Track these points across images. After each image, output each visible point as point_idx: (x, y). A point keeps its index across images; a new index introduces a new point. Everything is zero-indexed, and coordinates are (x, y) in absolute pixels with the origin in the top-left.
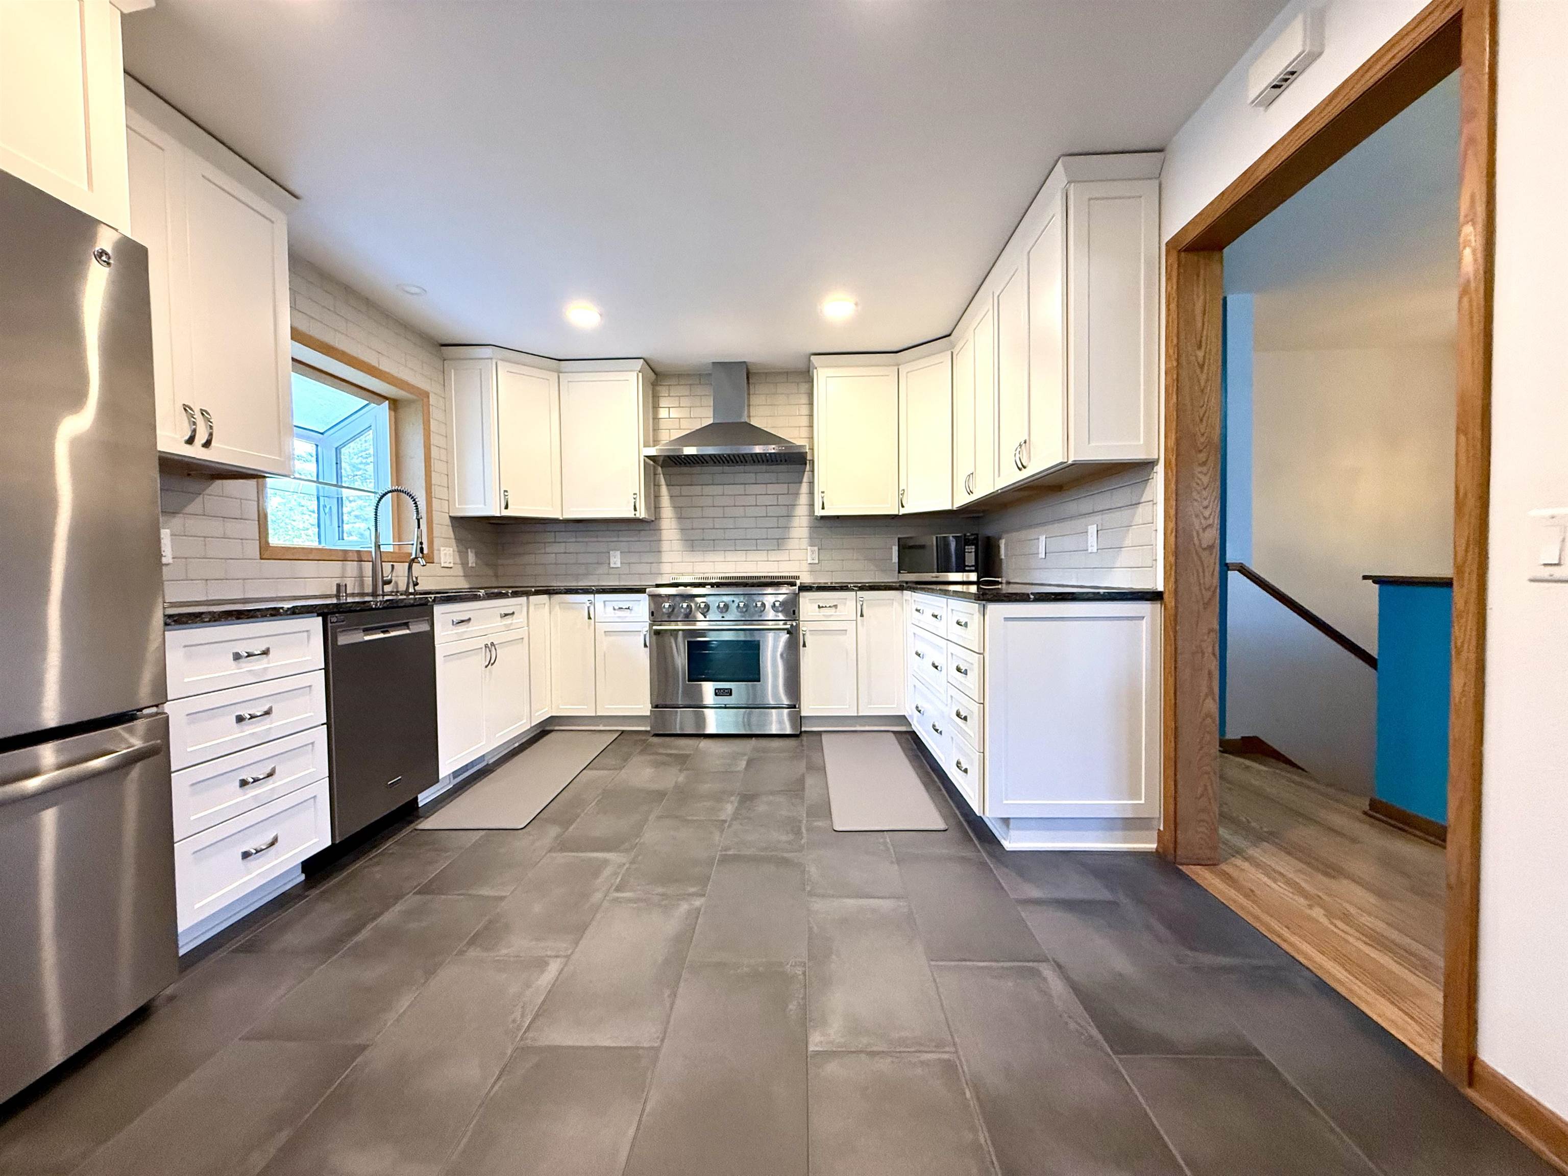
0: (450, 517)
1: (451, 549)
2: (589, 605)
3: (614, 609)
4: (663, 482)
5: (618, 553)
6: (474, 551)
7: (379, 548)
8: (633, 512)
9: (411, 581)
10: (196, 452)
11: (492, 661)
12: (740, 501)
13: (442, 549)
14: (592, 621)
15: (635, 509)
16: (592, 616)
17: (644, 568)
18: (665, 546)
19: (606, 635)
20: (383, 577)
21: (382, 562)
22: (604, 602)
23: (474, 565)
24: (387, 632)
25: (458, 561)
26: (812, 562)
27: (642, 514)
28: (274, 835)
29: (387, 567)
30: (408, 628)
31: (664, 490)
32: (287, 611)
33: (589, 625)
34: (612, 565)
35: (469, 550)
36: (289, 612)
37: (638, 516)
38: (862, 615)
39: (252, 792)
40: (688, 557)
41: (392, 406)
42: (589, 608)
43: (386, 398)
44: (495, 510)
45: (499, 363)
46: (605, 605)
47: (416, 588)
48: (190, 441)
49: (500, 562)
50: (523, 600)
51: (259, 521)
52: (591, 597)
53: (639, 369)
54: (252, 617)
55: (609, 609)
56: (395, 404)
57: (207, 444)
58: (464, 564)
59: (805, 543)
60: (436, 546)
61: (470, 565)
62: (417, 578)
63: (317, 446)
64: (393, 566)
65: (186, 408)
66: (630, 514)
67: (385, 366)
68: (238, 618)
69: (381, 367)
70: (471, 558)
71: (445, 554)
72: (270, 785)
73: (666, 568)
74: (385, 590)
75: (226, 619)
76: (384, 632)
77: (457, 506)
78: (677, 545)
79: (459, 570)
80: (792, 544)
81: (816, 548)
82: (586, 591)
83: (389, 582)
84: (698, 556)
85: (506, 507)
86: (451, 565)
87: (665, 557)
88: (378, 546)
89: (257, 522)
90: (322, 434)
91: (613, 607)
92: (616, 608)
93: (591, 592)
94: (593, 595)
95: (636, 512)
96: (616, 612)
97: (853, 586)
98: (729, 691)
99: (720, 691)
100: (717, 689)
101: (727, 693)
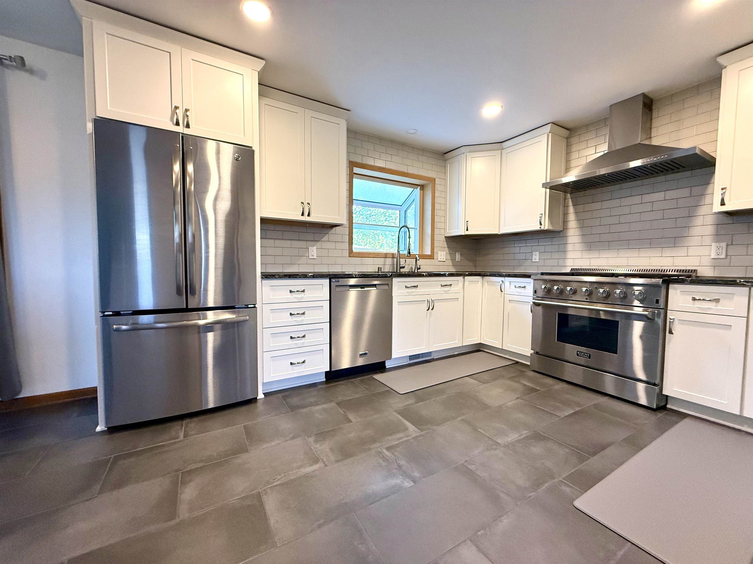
0: (445, 237)
1: (445, 252)
2: (501, 283)
3: (515, 287)
4: (570, 203)
6: (460, 253)
7: (399, 251)
8: (540, 226)
9: (416, 267)
10: (305, 218)
11: (431, 308)
12: (635, 209)
13: (439, 252)
14: (503, 293)
15: (541, 224)
16: (503, 290)
17: (555, 262)
18: (570, 247)
19: (510, 302)
20: (400, 265)
21: (400, 258)
22: (510, 282)
23: (459, 260)
24: (364, 288)
25: (449, 257)
26: (717, 257)
27: (546, 226)
28: (304, 359)
29: (402, 261)
30: (376, 288)
31: (571, 209)
32: (310, 276)
33: (501, 296)
34: (533, 261)
35: (457, 253)
36: (311, 277)
37: (542, 228)
39: (294, 342)
40: (586, 255)
41: (421, 189)
42: (501, 285)
43: (419, 185)
44: (462, 232)
45: (467, 154)
46: (510, 284)
47: (419, 270)
48: (303, 214)
49: (477, 259)
50: (461, 278)
51: (349, 242)
52: (502, 279)
53: (549, 131)
54: (295, 278)
55: (513, 287)
56: (422, 187)
57: (309, 215)
58: (453, 259)
59: (709, 240)
60: (435, 251)
61: (456, 260)
62: (420, 266)
63: (400, 211)
64: (405, 260)
65: (302, 203)
66: (536, 227)
67: (411, 171)
68: (289, 278)
69: (409, 172)
70: (458, 257)
71: (441, 255)
72: (303, 340)
73: (569, 262)
74: (401, 271)
75: (284, 278)
76: (361, 288)
77: (448, 231)
78: (578, 247)
79: (450, 263)
81: (724, 245)
82: (500, 275)
83: (404, 267)
84: (595, 254)
85: (467, 230)
86: (444, 260)
87: (570, 255)
88: (399, 252)
89: (348, 243)
90: (401, 206)
91: (515, 286)
92: (516, 286)
93: (503, 276)
94: (504, 278)
95: (541, 226)
96: (516, 288)
97: (744, 281)
98: (588, 355)
99: (581, 354)
100: (579, 351)
101: (586, 356)
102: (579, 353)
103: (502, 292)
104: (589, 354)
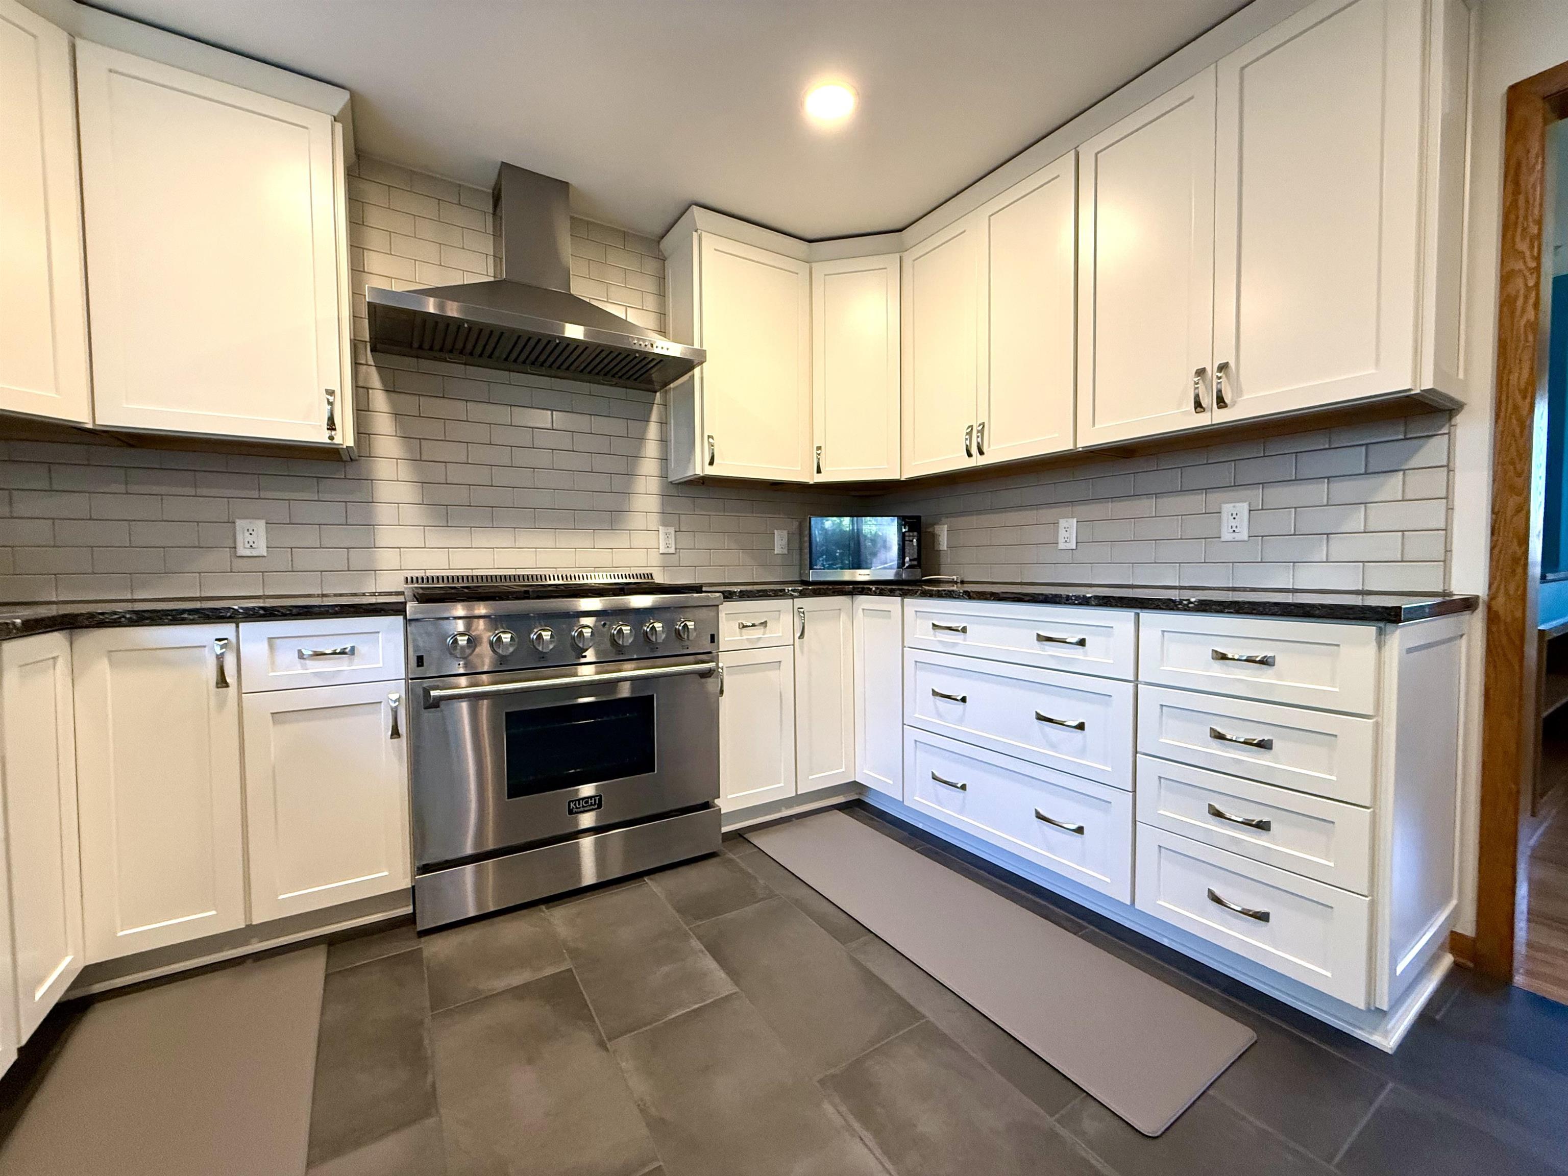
2: (219, 651)
3: (301, 656)
4: (375, 381)
5: (261, 524)
8: (327, 432)
12: (544, 439)
14: (232, 690)
15: (331, 425)
16: (231, 678)
18: (384, 513)
19: (275, 722)
22: (270, 639)
26: (666, 551)
33: (222, 704)
34: (241, 551)
37: (338, 440)
38: (802, 636)
40: (435, 538)
42: (219, 658)
46: (271, 647)
52: (226, 630)
53: (329, 109)
55: (286, 656)
59: (654, 521)
73: (386, 559)
78: (411, 514)
80: (637, 521)
81: (672, 530)
84: (457, 538)
87: (386, 536)
91: (300, 651)
92: (307, 652)
93: (230, 617)
94: (234, 625)
95: (333, 433)
96: (309, 663)
97: (792, 590)
98: (595, 800)
99: (579, 804)
100: (572, 801)
101: (592, 805)
102: (575, 805)
103: (227, 685)
104: (597, 798)
